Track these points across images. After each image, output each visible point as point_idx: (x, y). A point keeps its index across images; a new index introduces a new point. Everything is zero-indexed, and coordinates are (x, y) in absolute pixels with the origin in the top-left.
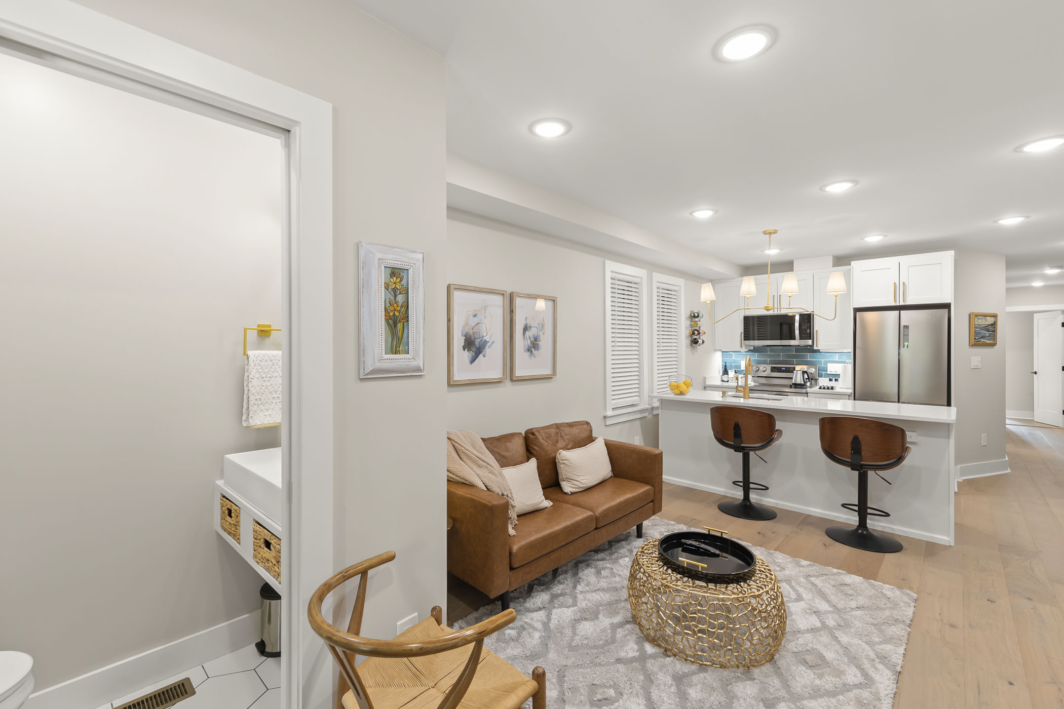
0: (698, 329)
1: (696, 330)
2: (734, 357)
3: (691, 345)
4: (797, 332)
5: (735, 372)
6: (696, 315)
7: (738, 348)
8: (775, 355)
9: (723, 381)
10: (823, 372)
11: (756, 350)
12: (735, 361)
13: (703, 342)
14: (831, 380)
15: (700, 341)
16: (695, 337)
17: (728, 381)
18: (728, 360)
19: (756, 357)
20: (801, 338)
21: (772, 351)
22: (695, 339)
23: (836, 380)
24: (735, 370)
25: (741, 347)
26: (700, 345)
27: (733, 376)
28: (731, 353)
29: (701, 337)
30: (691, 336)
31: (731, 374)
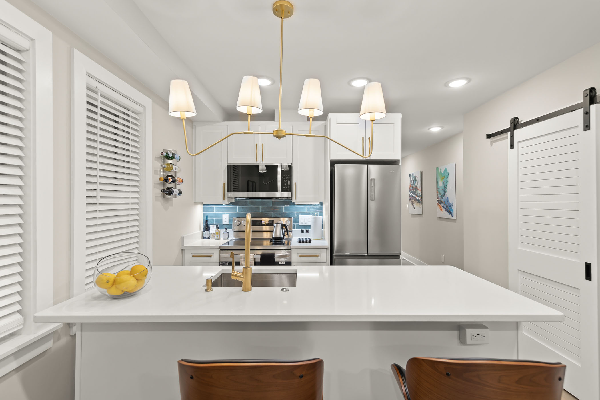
0: (172, 174)
1: (168, 176)
2: (216, 210)
3: (164, 197)
4: (279, 184)
5: (217, 228)
6: (171, 155)
7: (220, 201)
8: (255, 207)
9: (204, 238)
10: (296, 224)
11: (237, 202)
12: (216, 215)
13: (180, 193)
14: (303, 231)
15: (176, 192)
16: (168, 185)
17: (209, 238)
18: (209, 214)
19: (237, 210)
20: (283, 190)
21: (252, 203)
22: (169, 188)
23: (307, 231)
24: (217, 226)
25: (224, 199)
26: (175, 196)
27: (215, 232)
28: (212, 206)
29: (178, 187)
30: (164, 185)
31: (213, 229)
